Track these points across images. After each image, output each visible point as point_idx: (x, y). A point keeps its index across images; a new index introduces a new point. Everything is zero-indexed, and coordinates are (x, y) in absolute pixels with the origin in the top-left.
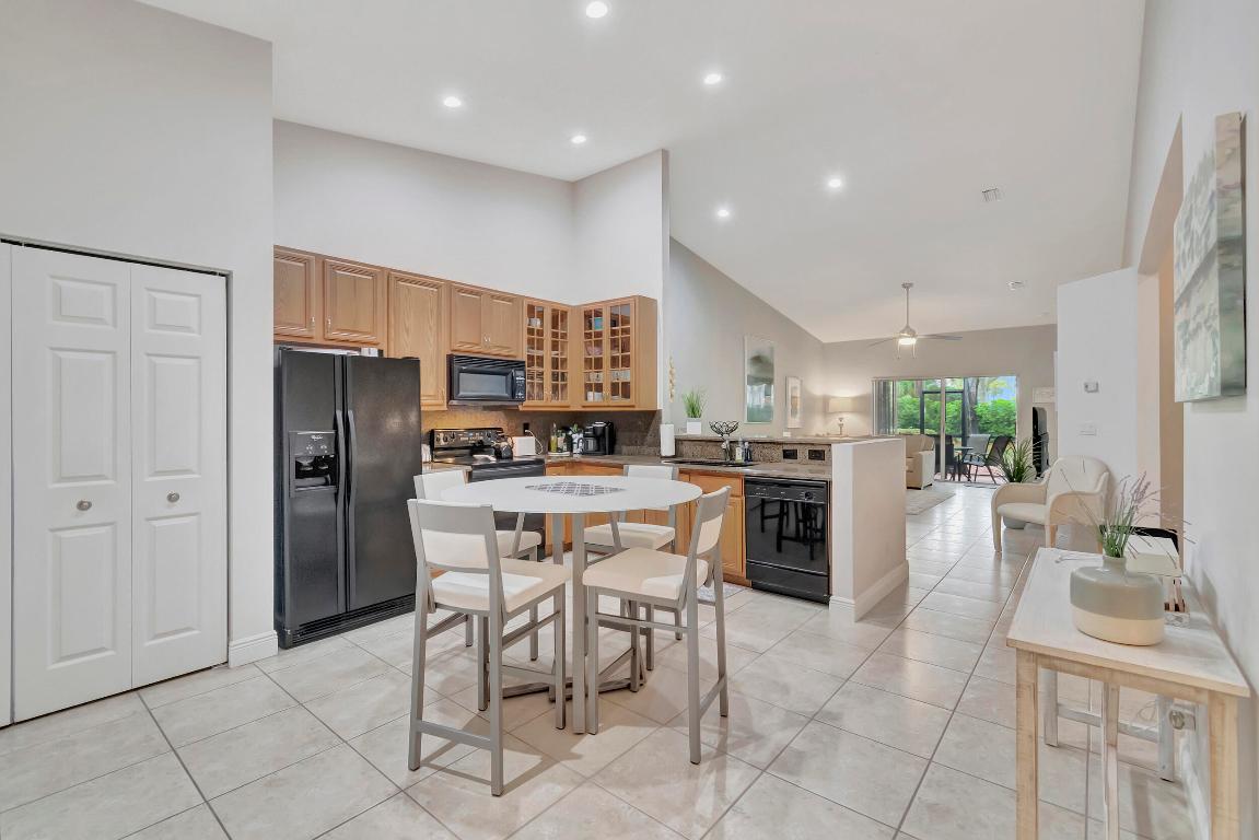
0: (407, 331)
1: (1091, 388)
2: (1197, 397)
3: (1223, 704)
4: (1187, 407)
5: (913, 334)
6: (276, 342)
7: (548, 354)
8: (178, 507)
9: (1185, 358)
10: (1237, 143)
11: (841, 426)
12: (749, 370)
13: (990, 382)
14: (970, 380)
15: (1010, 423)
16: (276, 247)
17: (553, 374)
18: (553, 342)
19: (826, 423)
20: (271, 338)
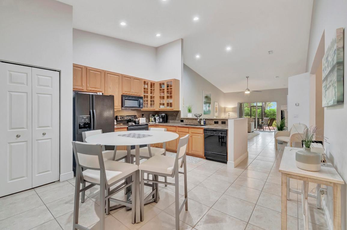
0: (110, 88)
1: (297, 105)
2: (329, 105)
3: (337, 186)
4: (325, 109)
5: (249, 90)
6: (73, 91)
7: (149, 95)
8: (46, 137)
9: (325, 95)
10: (342, 36)
11: (229, 115)
12: (204, 100)
13: (268, 104)
14: (263, 103)
15: (274, 115)
16: (73, 64)
17: (151, 100)
18: (151, 91)
19: (225, 115)
20: (72, 90)
